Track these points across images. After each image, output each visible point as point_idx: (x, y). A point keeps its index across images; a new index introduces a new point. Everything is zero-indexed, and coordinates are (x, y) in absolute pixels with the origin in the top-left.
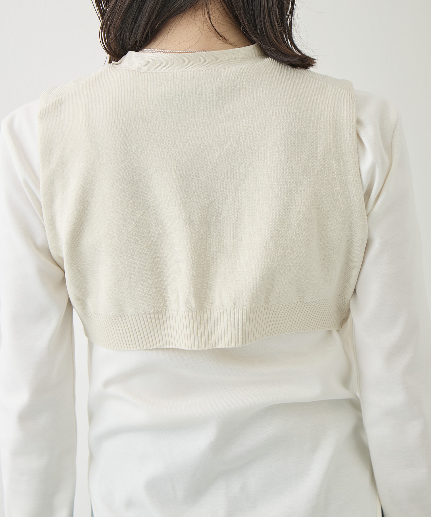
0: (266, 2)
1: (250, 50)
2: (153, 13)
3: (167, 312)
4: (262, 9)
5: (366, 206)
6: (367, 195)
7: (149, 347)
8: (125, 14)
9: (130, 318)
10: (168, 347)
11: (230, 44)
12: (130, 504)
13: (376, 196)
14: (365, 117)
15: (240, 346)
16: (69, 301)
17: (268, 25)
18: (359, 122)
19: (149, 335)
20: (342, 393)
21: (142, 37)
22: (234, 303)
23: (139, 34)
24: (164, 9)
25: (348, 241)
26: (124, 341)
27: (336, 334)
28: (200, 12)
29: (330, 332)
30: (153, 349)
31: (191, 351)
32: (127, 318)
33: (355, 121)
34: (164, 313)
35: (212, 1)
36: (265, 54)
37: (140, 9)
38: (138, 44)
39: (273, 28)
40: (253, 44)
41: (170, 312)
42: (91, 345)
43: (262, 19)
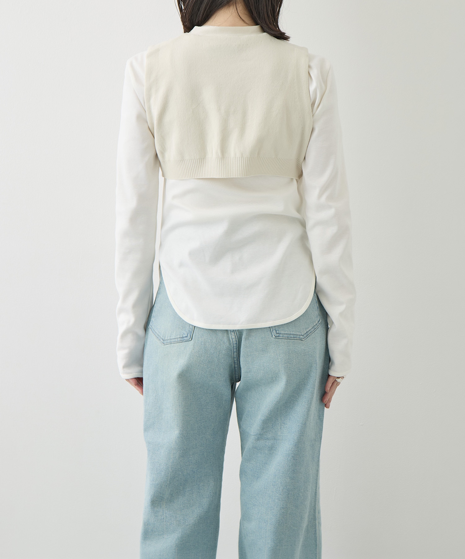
0: (265, 1)
1: (257, 28)
2: (207, 5)
3: (206, 159)
4: (263, 6)
5: (312, 111)
6: (313, 104)
7: (196, 178)
8: (194, 6)
9: (187, 161)
10: (205, 177)
11: (246, 23)
12: (181, 265)
13: (318, 105)
14: (312, 64)
15: (243, 177)
16: (157, 154)
17: (266, 15)
18: (309, 67)
19: (196, 171)
20: (296, 214)
21: (202, 18)
22: (242, 154)
23: (201, 15)
24: (213, 4)
25: (302, 128)
26: (183, 174)
27: (295, 181)
28: (231, 8)
29: (292, 179)
30: (198, 179)
31: (218, 178)
32: (185, 162)
33: (308, 65)
34: (204, 159)
35: (238, 1)
36: (264, 30)
37: (201, 3)
38: (200, 22)
39: (268, 17)
40: (257, 25)
41: (208, 159)
42: (165, 180)
43: (263, 11)
